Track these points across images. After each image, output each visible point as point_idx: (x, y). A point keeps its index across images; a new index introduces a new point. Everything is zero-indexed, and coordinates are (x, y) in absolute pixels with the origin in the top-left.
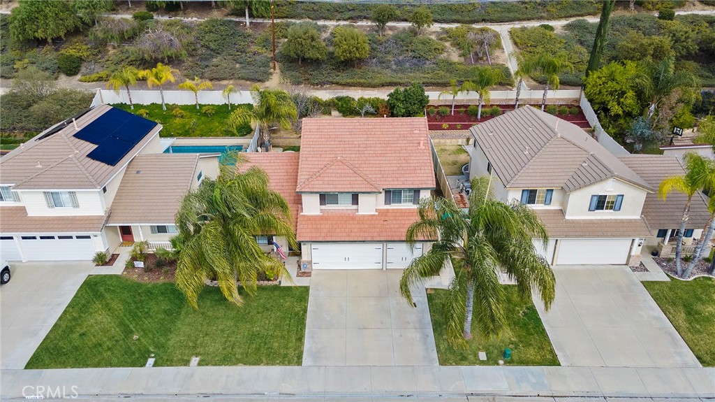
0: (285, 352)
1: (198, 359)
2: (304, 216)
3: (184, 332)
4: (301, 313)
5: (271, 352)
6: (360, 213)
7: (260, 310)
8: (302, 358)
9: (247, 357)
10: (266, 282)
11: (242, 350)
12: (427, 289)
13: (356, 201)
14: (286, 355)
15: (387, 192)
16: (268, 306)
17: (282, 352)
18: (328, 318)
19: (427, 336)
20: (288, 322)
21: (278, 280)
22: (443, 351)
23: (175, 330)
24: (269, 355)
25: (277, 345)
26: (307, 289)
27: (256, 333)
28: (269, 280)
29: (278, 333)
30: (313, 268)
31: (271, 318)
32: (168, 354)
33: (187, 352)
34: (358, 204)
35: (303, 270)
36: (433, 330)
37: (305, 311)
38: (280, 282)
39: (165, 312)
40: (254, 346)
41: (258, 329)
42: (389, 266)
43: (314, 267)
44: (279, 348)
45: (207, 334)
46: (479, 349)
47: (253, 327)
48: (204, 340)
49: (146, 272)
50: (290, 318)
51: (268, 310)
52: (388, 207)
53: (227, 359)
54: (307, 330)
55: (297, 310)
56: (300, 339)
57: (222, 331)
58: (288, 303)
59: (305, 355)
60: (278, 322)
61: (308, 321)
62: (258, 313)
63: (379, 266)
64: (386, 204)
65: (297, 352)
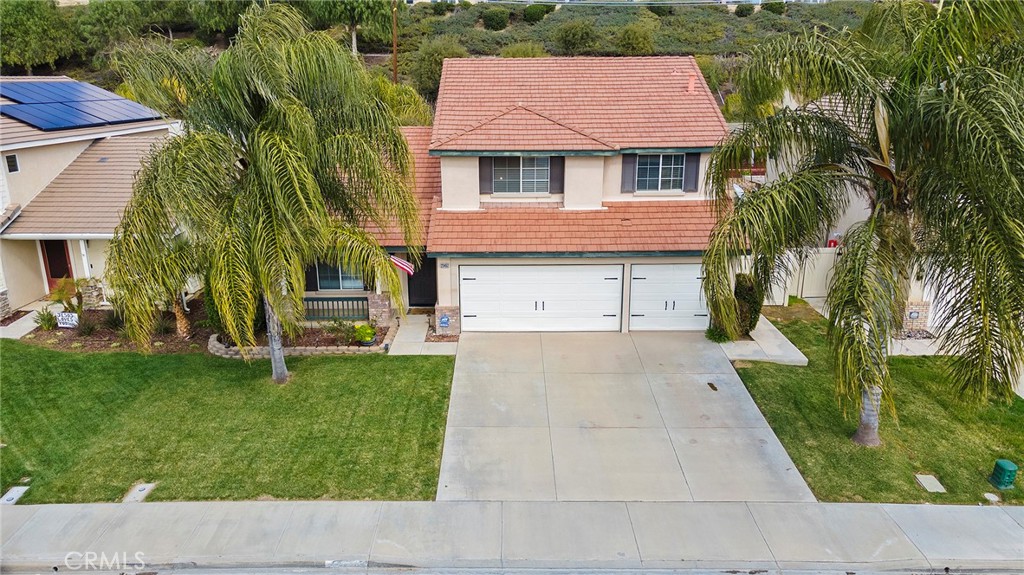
0: (391, 471)
1: (150, 487)
2: (445, 213)
3: (130, 432)
4: (436, 398)
5: (352, 470)
6: (568, 207)
7: (334, 392)
8: (436, 484)
9: (286, 479)
10: (354, 348)
11: (275, 466)
12: (733, 362)
13: (557, 185)
14: (392, 477)
15: (628, 157)
16: (355, 386)
17: (382, 469)
18: (503, 409)
19: (763, 441)
20: (401, 413)
21: (383, 345)
22: (817, 470)
23: (108, 428)
24: (347, 477)
25: (371, 455)
26: (450, 361)
27: (319, 435)
28: (360, 343)
29: (374, 433)
30: (463, 329)
31: (360, 405)
32: (70, 475)
33: (125, 469)
34: (562, 192)
35: (439, 331)
36: (774, 430)
37: (445, 395)
38: (387, 349)
39: (98, 397)
40: (310, 458)
41: (325, 426)
42: (637, 325)
43: (467, 325)
44: (375, 462)
45: (189, 435)
46: (916, 469)
47: (312, 424)
48: (178, 447)
49: (80, 335)
50: (408, 407)
51: (352, 392)
52: (628, 198)
53: (230, 486)
54: (449, 430)
55: (423, 392)
56: (432, 445)
57: (231, 431)
58: (404, 381)
59: (443, 479)
60: (377, 413)
61: (454, 411)
62: (329, 398)
63: (612, 324)
64: (624, 190)
65: (421, 471)
